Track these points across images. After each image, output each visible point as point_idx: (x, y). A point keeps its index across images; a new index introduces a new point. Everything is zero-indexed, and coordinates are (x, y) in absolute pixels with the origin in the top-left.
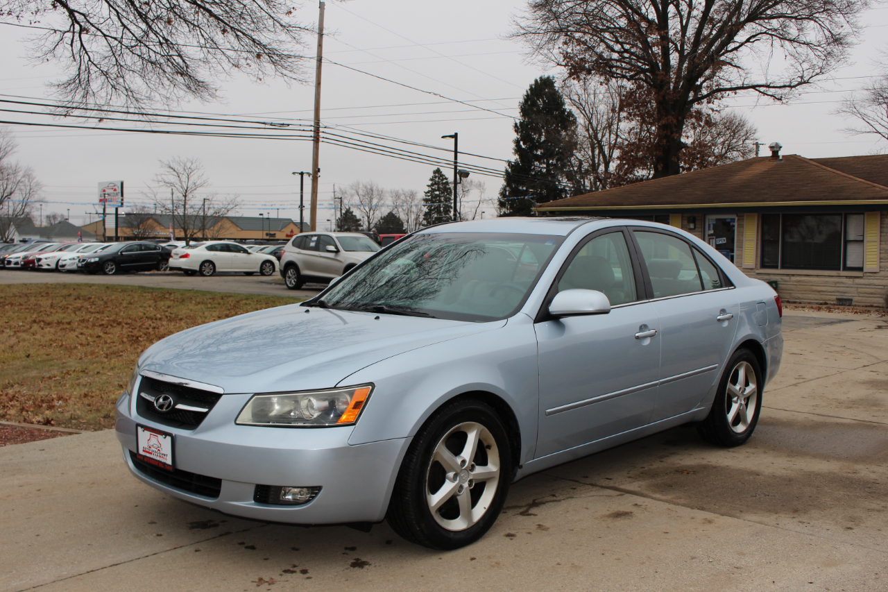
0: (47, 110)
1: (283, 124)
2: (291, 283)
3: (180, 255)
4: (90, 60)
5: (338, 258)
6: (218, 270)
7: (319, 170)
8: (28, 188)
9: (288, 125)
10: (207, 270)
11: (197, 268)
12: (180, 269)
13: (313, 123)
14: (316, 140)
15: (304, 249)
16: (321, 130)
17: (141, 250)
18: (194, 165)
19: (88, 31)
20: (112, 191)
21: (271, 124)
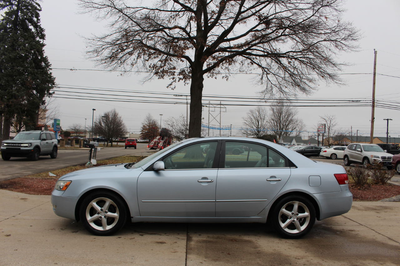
0: (255, 100)
1: (358, 101)
2: (346, 163)
3: (324, 151)
4: (271, 83)
5: (362, 154)
6: (338, 157)
7: (374, 118)
8: (301, 126)
9: (360, 101)
10: (334, 157)
11: (330, 156)
12: (323, 156)
13: (372, 100)
14: (373, 106)
15: (351, 150)
16: (375, 102)
17: (312, 149)
18: (333, 117)
19: (269, 74)
20: (321, 127)
21: (352, 101)
